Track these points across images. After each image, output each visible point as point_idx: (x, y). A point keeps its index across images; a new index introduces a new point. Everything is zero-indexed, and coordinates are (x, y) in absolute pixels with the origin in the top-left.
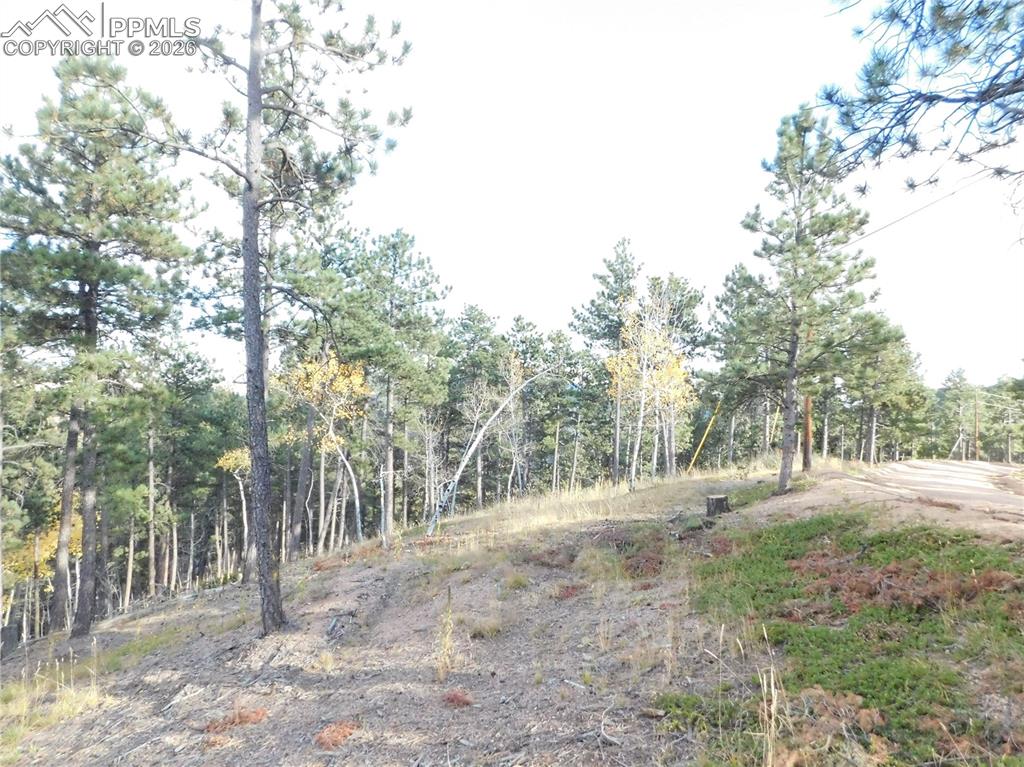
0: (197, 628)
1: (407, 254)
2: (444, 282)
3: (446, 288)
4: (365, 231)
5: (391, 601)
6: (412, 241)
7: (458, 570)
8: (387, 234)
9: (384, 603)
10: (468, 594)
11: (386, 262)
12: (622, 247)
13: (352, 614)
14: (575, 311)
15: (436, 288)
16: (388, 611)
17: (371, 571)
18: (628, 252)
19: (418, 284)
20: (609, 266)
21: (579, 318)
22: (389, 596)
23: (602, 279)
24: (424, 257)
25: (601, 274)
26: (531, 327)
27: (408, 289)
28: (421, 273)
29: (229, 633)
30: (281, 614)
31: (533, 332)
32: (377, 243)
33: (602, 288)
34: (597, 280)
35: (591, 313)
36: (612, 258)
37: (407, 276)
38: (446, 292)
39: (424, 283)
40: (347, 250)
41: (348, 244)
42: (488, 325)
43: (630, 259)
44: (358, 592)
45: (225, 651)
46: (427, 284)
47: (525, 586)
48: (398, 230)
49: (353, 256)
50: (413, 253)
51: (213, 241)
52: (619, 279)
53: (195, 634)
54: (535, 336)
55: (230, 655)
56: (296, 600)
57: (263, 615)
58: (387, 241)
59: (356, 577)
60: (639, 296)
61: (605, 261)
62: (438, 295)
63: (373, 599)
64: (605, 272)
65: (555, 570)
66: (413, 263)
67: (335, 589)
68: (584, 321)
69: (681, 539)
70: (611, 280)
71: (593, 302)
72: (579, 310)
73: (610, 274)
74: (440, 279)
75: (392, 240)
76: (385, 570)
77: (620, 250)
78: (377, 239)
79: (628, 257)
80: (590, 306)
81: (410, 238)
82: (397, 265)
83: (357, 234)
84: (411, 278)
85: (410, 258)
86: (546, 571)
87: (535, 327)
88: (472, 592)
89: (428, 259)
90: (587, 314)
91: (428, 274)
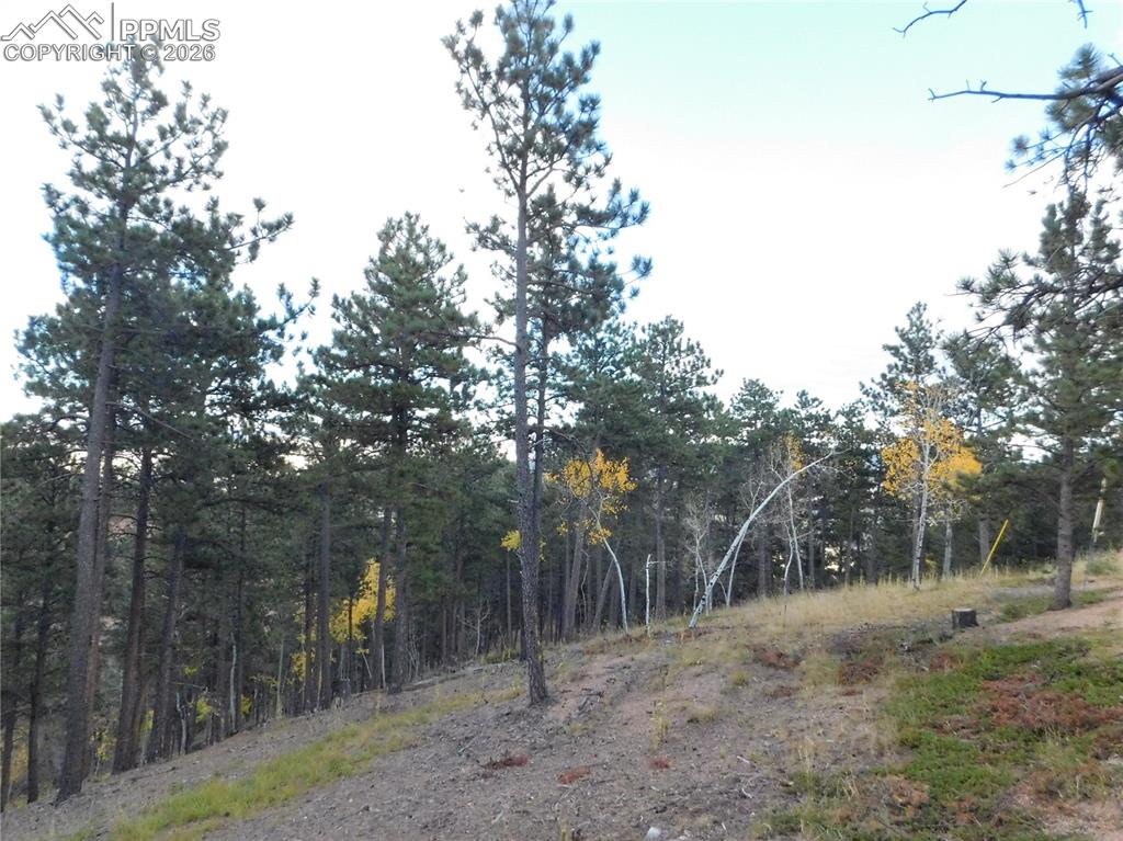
0: (483, 696)
1: (676, 340)
2: (715, 366)
3: (717, 373)
4: (633, 325)
5: (634, 687)
6: (681, 328)
7: (695, 664)
8: (655, 322)
9: (628, 687)
10: (697, 685)
11: (656, 349)
12: (917, 315)
13: (600, 695)
14: (863, 387)
15: (707, 373)
16: (630, 695)
17: (621, 659)
18: (924, 318)
19: (689, 369)
20: (903, 336)
21: (866, 393)
22: (633, 682)
23: (895, 351)
24: (693, 342)
25: (892, 344)
26: (816, 403)
27: (679, 375)
28: (691, 358)
29: (507, 702)
30: (545, 690)
31: (819, 408)
32: (647, 331)
33: (894, 360)
34: (888, 352)
35: (883, 387)
36: (905, 325)
37: (677, 362)
38: (716, 376)
39: (695, 368)
40: (617, 344)
41: (617, 338)
42: (771, 400)
43: (927, 327)
44: (607, 678)
45: (503, 715)
46: (698, 369)
47: (747, 683)
48: (667, 317)
49: (622, 349)
50: (683, 339)
51: (496, 355)
52: (915, 347)
53: (481, 701)
54: (822, 413)
55: (506, 718)
56: (559, 680)
57: (531, 688)
58: (655, 328)
59: (608, 664)
60: (939, 367)
61: (897, 330)
62: (709, 380)
63: (619, 685)
64: (897, 341)
65: (780, 671)
66: (682, 349)
67: (589, 673)
68: (874, 397)
69: (909, 651)
70: (906, 351)
71: (884, 376)
72: (868, 385)
73: (904, 344)
74: (712, 363)
75: (661, 327)
76: (633, 659)
77: (914, 317)
78: (647, 327)
79: (924, 324)
80: (881, 380)
81: (679, 324)
82: (667, 351)
83: (626, 328)
84: (681, 365)
85: (679, 344)
86: (771, 671)
87: (820, 403)
88: (701, 684)
89: (698, 345)
90: (878, 389)
91: (698, 359)
